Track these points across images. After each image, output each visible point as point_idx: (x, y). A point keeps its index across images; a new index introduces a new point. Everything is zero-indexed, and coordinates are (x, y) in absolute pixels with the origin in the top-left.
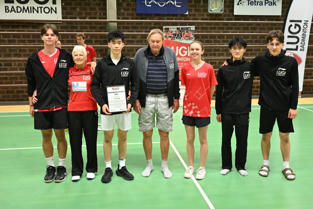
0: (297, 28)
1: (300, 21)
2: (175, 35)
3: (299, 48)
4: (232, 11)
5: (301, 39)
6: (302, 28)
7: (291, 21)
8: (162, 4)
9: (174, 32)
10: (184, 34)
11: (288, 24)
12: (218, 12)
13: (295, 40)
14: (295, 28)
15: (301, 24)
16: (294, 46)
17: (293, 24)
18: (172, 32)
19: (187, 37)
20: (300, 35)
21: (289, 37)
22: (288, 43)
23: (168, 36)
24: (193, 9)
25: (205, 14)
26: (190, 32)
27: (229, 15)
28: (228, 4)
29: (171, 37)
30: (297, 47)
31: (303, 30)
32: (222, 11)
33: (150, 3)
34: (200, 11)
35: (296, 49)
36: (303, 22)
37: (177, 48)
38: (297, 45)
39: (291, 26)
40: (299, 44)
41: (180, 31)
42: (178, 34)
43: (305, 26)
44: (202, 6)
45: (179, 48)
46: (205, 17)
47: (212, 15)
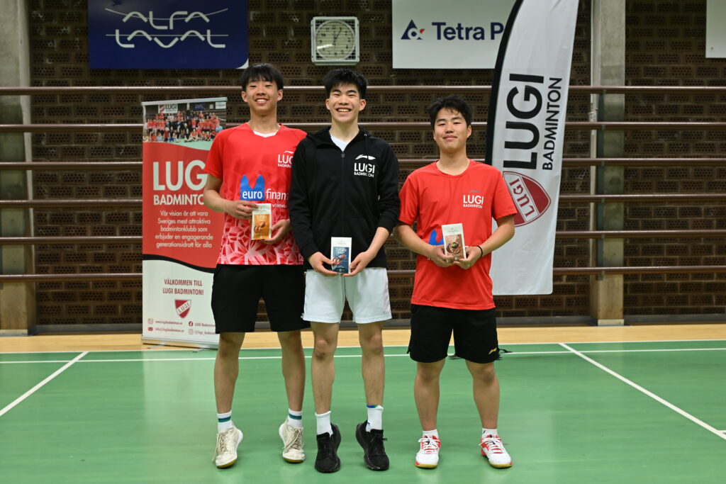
0: (533, 97)
1: (540, 79)
2: (174, 125)
3: (541, 161)
4: (389, 57)
5: (543, 133)
6: (545, 100)
7: (514, 77)
8: (166, 41)
9: (172, 118)
10: (198, 122)
11: (505, 86)
12: (341, 60)
13: (527, 136)
14: (527, 98)
15: (543, 88)
16: (524, 155)
17: (521, 86)
18: (166, 117)
19: (206, 131)
20: (539, 121)
21: (510, 125)
22: (509, 145)
23: (155, 129)
24: (266, 53)
25: (304, 67)
26: (213, 115)
27: (379, 71)
28: (373, 36)
29: (162, 132)
30: (534, 156)
31: (549, 106)
32: (353, 56)
33: (129, 39)
34: (286, 59)
35: (532, 165)
36: (547, 82)
37: (181, 164)
38: (534, 150)
39: (514, 92)
40: (539, 149)
41: (188, 113)
42: (182, 125)
43: (554, 96)
44: (291, 45)
45: (185, 167)
46: (304, 76)
47: (324, 69)
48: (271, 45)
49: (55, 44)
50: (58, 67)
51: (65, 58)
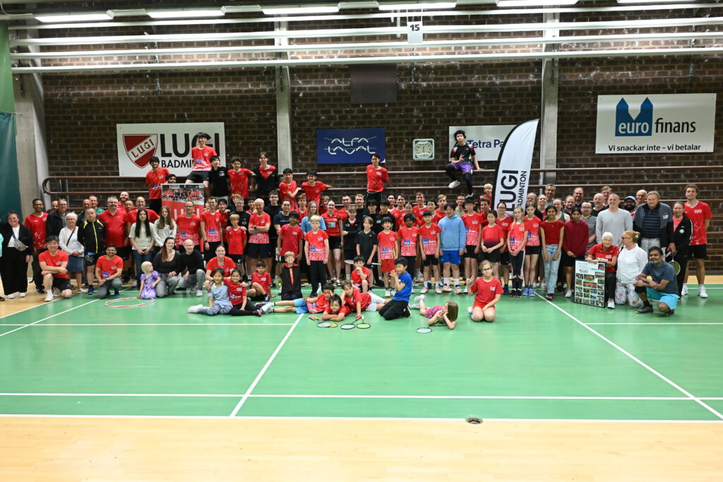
0: (513, 180)
1: (516, 172)
5: (517, 195)
6: (519, 181)
7: (504, 172)
8: (350, 151)
11: (500, 175)
12: (426, 158)
14: (510, 181)
15: (518, 176)
17: (507, 175)
20: (516, 190)
21: (502, 192)
24: (393, 155)
25: (410, 161)
27: (443, 163)
28: (440, 147)
31: (521, 184)
32: (431, 157)
33: (334, 150)
34: (402, 158)
36: (520, 173)
38: (513, 203)
39: (504, 178)
40: (516, 202)
43: (523, 179)
44: (404, 151)
46: (410, 166)
47: (419, 162)
48: (395, 152)
49: (303, 153)
50: (304, 163)
51: (307, 160)
